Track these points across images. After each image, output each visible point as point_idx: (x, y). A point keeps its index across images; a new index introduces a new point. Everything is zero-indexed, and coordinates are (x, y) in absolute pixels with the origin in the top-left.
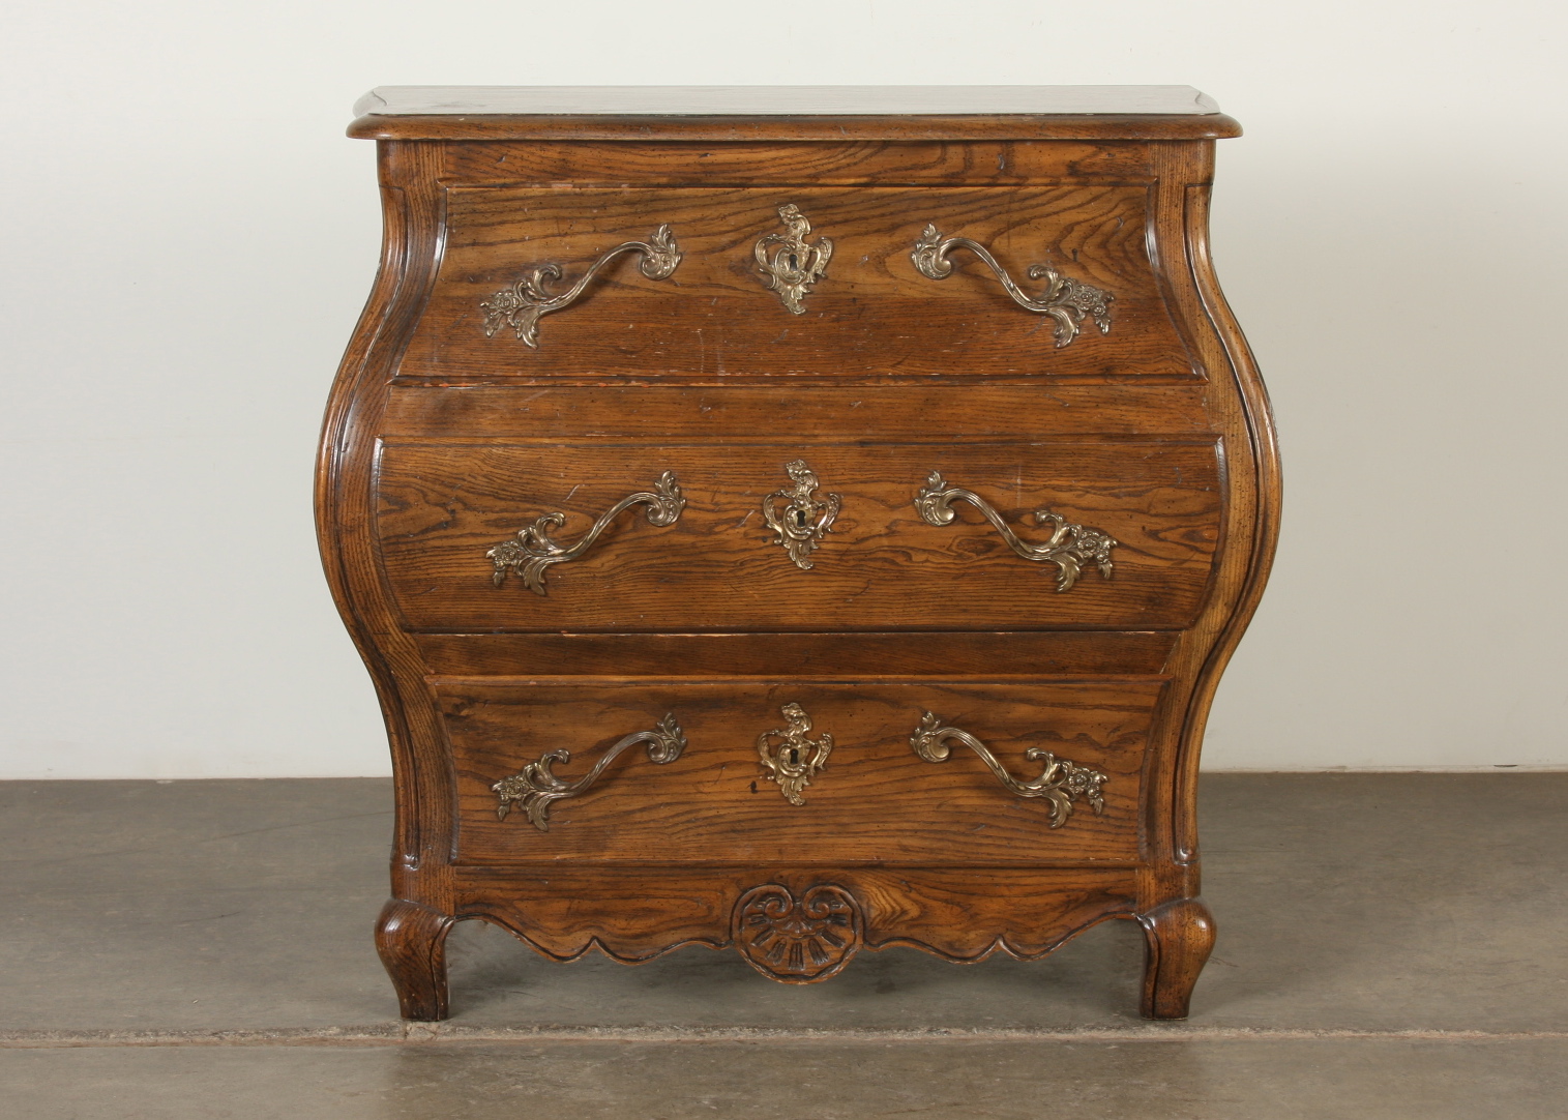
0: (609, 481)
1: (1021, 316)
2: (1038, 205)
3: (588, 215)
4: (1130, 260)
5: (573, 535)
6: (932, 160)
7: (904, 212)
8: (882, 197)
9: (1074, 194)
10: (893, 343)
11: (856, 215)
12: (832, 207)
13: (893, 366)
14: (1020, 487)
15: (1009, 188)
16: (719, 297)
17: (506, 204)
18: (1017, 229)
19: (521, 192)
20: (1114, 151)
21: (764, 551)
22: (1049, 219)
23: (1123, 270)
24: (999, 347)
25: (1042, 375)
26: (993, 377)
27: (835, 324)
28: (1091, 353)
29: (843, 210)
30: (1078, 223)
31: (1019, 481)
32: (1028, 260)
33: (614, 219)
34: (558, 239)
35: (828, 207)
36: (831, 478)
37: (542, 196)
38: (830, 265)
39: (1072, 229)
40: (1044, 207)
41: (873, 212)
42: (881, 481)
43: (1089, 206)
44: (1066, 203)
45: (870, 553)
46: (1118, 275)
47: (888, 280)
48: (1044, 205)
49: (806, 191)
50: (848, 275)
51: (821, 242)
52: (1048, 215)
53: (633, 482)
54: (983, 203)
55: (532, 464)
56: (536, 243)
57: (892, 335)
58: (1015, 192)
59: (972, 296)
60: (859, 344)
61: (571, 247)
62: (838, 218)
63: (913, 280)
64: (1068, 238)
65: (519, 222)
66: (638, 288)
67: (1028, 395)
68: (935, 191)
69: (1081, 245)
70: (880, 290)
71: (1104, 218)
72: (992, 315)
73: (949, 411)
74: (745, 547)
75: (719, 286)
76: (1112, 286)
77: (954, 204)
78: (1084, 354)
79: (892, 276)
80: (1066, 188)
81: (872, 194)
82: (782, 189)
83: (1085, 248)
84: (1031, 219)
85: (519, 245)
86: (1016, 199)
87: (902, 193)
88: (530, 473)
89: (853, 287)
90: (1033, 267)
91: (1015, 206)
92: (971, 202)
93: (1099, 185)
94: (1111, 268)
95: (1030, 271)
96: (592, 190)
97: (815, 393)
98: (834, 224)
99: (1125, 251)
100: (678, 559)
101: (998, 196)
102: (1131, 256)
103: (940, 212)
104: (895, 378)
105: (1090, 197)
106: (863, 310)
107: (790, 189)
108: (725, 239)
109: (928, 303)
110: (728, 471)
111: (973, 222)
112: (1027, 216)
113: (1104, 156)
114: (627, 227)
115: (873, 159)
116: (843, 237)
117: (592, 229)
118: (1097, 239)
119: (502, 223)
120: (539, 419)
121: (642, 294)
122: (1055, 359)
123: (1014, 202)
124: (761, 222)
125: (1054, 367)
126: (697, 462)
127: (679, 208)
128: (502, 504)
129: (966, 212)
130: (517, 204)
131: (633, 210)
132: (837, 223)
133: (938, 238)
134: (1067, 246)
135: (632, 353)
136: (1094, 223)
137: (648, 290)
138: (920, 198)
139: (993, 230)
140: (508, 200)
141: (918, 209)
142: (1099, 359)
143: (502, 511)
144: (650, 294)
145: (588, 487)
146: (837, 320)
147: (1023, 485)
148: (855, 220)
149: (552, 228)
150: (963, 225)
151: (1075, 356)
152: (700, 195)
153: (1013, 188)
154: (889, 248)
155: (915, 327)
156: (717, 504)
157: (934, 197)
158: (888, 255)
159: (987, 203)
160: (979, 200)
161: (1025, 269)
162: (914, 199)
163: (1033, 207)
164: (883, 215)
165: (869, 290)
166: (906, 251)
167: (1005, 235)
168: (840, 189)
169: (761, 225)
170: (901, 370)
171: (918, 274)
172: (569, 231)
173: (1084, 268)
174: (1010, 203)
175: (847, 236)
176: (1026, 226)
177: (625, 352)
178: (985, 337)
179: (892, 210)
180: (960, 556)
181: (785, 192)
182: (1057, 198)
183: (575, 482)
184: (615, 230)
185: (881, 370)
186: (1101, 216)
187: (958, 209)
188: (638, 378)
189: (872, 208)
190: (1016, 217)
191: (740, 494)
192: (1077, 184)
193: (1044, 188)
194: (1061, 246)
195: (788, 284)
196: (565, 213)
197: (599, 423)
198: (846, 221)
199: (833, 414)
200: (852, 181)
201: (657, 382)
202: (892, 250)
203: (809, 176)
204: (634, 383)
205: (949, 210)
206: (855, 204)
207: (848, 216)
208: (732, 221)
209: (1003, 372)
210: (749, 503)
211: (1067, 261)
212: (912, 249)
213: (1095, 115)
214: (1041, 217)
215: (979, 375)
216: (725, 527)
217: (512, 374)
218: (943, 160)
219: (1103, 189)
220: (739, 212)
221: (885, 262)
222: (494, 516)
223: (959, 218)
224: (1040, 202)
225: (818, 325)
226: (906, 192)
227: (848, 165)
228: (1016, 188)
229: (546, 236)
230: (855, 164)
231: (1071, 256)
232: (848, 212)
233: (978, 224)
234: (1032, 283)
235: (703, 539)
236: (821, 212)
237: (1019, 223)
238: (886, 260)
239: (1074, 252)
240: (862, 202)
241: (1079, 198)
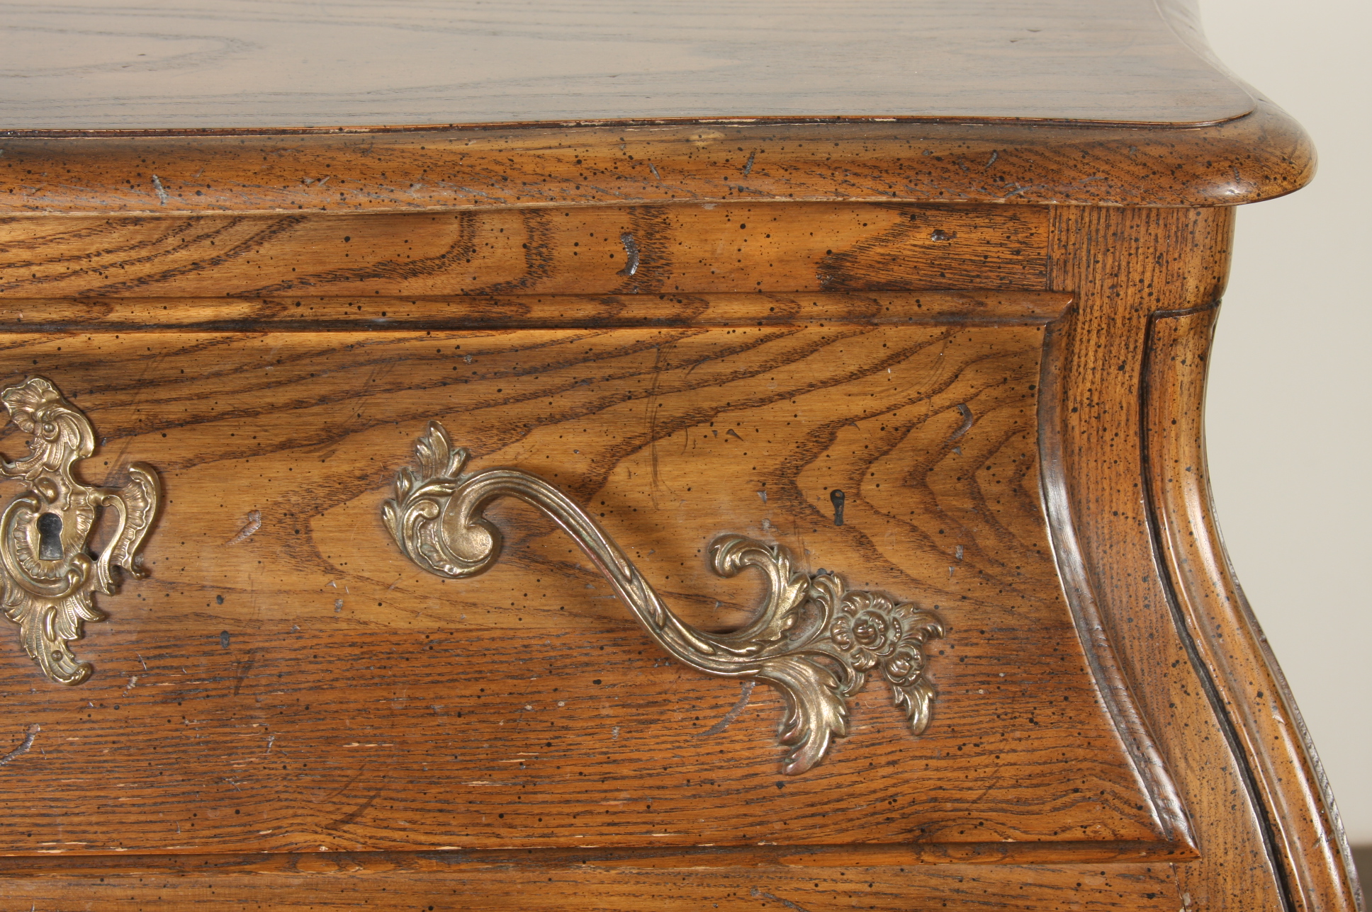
1: (686, 683)
2: (735, 376)
4: (991, 520)
6: (435, 251)
7: (358, 395)
8: (294, 356)
9: (838, 346)
10: (331, 762)
11: (223, 405)
12: (152, 383)
13: (333, 827)
15: (655, 331)
18: (679, 437)
20: (950, 223)
22: (767, 412)
23: (972, 548)
24: (626, 770)
25: (745, 845)
26: (608, 854)
27: (170, 710)
28: (879, 784)
29: (185, 391)
30: (850, 421)
32: (710, 521)
35: (142, 384)
38: (156, 539)
39: (832, 438)
40: (752, 381)
41: (269, 397)
43: (879, 376)
44: (815, 368)
46: (957, 562)
47: (320, 580)
48: (753, 374)
49: (73, 342)
50: (208, 566)
51: (128, 478)
52: (763, 402)
54: (582, 372)
57: (329, 741)
58: (671, 343)
59: (553, 624)
60: (239, 765)
62: (175, 411)
63: (390, 578)
64: (820, 461)
67: (706, 892)
68: (443, 340)
69: (857, 479)
70: (296, 608)
71: (921, 408)
72: (607, 678)
76: (939, 591)
77: (498, 375)
78: (860, 788)
79: (330, 569)
80: (814, 331)
81: (267, 350)
82: (6, 338)
83: (868, 487)
84: (717, 411)
86: (674, 362)
87: (350, 347)
89: (220, 599)
90: (722, 540)
91: (670, 378)
92: (546, 368)
93: (909, 320)
94: (938, 540)
95: (713, 553)
97: (119, 892)
98: (163, 427)
99: (977, 496)
101: (622, 352)
102: (993, 507)
103: (460, 395)
104: (339, 857)
105: (883, 354)
106: (248, 667)
107: (26, 336)
109: (431, 645)
111: (553, 420)
112: (706, 405)
113: (923, 236)
115: (267, 249)
116: (189, 464)
118: (899, 462)
122: (778, 801)
123: (668, 367)
125: (778, 826)
129: (535, 395)
132: (170, 425)
133: (455, 464)
134: (816, 482)
138: (402, 358)
139: (607, 441)
141: (397, 387)
142: (901, 801)
146: (177, 697)
148: (222, 416)
150: (528, 429)
151: (835, 794)
153: (664, 331)
154: (321, 492)
155: (393, 714)
157: (439, 356)
158: (319, 510)
159: (594, 371)
160: (570, 363)
161: (701, 545)
162: (386, 362)
163: (720, 381)
164: (299, 404)
165: (266, 608)
166: (369, 499)
167: (646, 452)
168: (172, 337)
170: (356, 836)
171: (403, 563)
173: (863, 542)
174: (657, 369)
175: (201, 459)
176: (704, 429)
178: (588, 742)
179: (323, 390)
181: (14, 345)
182: (790, 358)
185: (299, 838)
186: (912, 402)
187: (510, 388)
189: (268, 386)
190: (674, 406)
192: (846, 318)
193: (753, 332)
194: (801, 482)
195: (36, 595)
198: (196, 420)
200: (205, 313)
202: (329, 496)
203: (84, 298)
205: (483, 390)
206: (218, 374)
207: (202, 407)
209: (633, 840)
211: (817, 521)
212: (387, 493)
213: (901, 121)
214: (744, 405)
215: (568, 849)
218: (465, 250)
219: (919, 334)
221: (309, 531)
223: (513, 411)
224: (741, 367)
225: (122, 713)
226: (361, 344)
227: (196, 266)
228: (674, 332)
230: (215, 262)
231: (828, 510)
232: (201, 397)
233: (567, 425)
234: (717, 586)
236: (122, 397)
237: (682, 423)
238: (314, 523)
239: (837, 498)
240: (238, 370)
241: (853, 356)
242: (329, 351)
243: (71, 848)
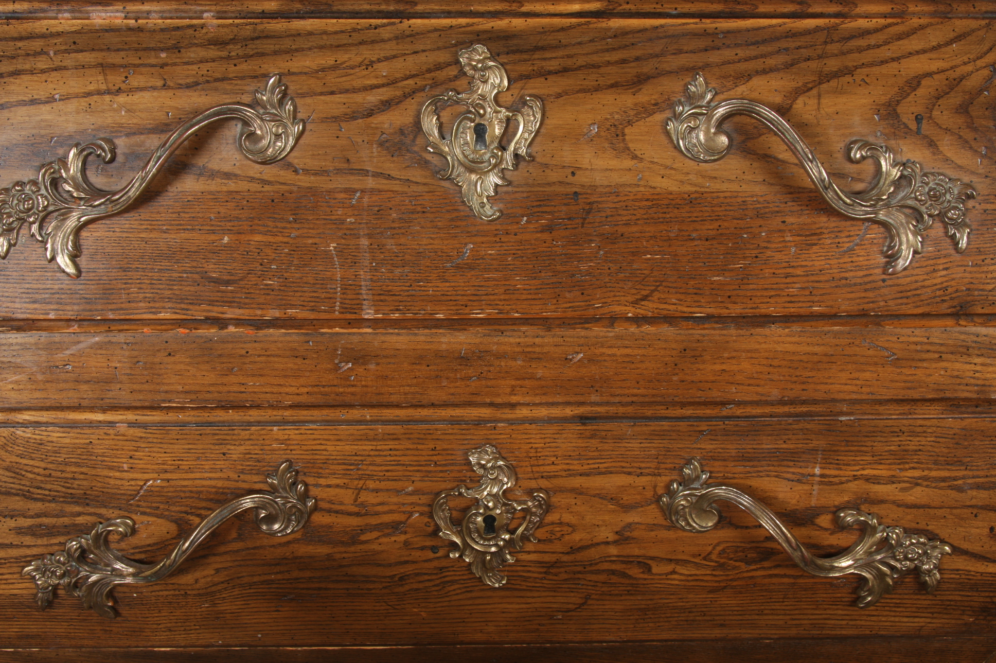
0: (198, 475)
1: (833, 223)
2: (869, 47)
3: (153, 61)
5: (149, 545)
7: (657, 56)
8: (624, 33)
9: (928, 30)
10: (635, 266)
11: (581, 61)
12: (543, 48)
13: (635, 303)
14: (818, 479)
15: (827, 20)
16: (363, 191)
17: (20, 44)
18: (833, 83)
19: (41, 26)
21: (436, 564)
22: (884, 69)
23: (992, 149)
24: (799, 272)
25: (863, 314)
26: (787, 319)
27: (546, 236)
28: (939, 280)
29: (560, 53)
30: (929, 75)
31: (817, 471)
32: (848, 131)
33: (195, 67)
34: (107, 98)
35: (537, 49)
36: (535, 469)
37: (76, 32)
38: (538, 139)
39: (919, 84)
40: (877, 51)
41: (608, 57)
42: (611, 473)
43: (949, 49)
44: (914, 44)
45: (591, 565)
47: (628, 163)
48: (879, 46)
49: (501, 24)
50: (567, 155)
51: (525, 103)
52: (883, 62)
53: (235, 476)
54: (783, 44)
55: (79, 451)
56: (72, 106)
57: (633, 254)
58: (835, 27)
59: (759, 189)
60: (584, 267)
61: (128, 111)
62: (553, 65)
63: (669, 163)
64: (911, 98)
65: (43, 71)
66: (236, 175)
67: (836, 341)
68: (708, 24)
69: (930, 108)
70: (616, 178)
71: (969, 68)
72: (790, 220)
73: (718, 367)
74: (406, 559)
75: (364, 173)
76: (973, 173)
77: (737, 45)
78: (927, 283)
79: (635, 157)
80: (915, 22)
81: (609, 29)
82: (463, 21)
83: (936, 113)
84: (856, 68)
85: (45, 108)
86: (836, 39)
87: (656, 28)
88: (77, 465)
89: (573, 174)
90: (855, 142)
91: (833, 48)
92: (764, 41)
93: (967, 17)
94: (973, 143)
95: (850, 150)
96: (155, 21)
97: (512, 340)
98: (545, 74)
100: (308, 574)
101: (807, 32)
103: (714, 57)
104: (638, 320)
105: (952, 35)
106: (589, 212)
107: (475, 20)
108: (372, 98)
109: (692, 201)
110: (378, 460)
111: (764, 72)
112: (850, 64)
114: (217, 80)
116: (559, 96)
117: (160, 83)
118: (955, 99)
119: (16, 73)
120: (88, 382)
121: (243, 186)
122: (883, 291)
123: (832, 41)
124: (429, 71)
125: (882, 304)
126: (329, 448)
127: (297, 50)
128: (37, 507)
129: (756, 58)
130: (37, 44)
131: (224, 54)
132: (550, 73)
133: (709, 96)
134: (908, 110)
135: (228, 283)
136: (952, 74)
137: (252, 179)
138: (684, 35)
139: (794, 84)
140: (21, 39)
141: (680, 52)
142: (950, 290)
143: (38, 516)
144: (255, 187)
145: (165, 484)
146: (549, 229)
147: (822, 476)
148: (579, 68)
149: (96, 82)
150: (750, 77)
151: (914, 286)
152: (330, 29)
153: (832, 20)
154: (632, 113)
155: (670, 239)
156: (362, 505)
157: (705, 33)
158: (630, 123)
159: (791, 44)
160: (778, 39)
161: (842, 145)
162: (675, 37)
163: (860, 50)
164: (624, 61)
165: (599, 179)
166: (659, 117)
167: (814, 92)
168: (557, 21)
169: (428, 76)
170: (649, 308)
171: (676, 154)
172: (123, 86)
173: (932, 144)
174: (826, 43)
175: (566, 93)
176: (848, 78)
177: (217, 281)
178: (778, 256)
179: (638, 53)
180: (721, 566)
181: (468, 25)
182: (900, 37)
183: (146, 476)
184: (197, 84)
185: (617, 309)
186: (965, 64)
187: (742, 53)
188: (238, 322)
189: (607, 50)
190: (833, 64)
191: (398, 492)
192: (933, 14)
193: (882, 21)
194: (899, 109)
195: (471, 171)
196: (115, 58)
197: (180, 388)
198: (565, 70)
199: (540, 373)
200: (576, 7)
201: (268, 327)
202: (636, 115)
204: (232, 329)
205: (728, 54)
206: (580, 43)
207: (569, 63)
208: (384, 69)
209: (802, 311)
210: (412, 504)
211: (908, 131)
212: (668, 114)
214: (872, 65)
215: (766, 316)
216: (375, 534)
217: (41, 317)
219: (973, 24)
220: (395, 57)
221: (624, 135)
222: (28, 522)
223: (743, 66)
224: (873, 42)
225: (519, 237)
226: (662, 26)
228: (837, 21)
229: (89, 94)
231: (913, 126)
232: (569, 56)
233: (772, 75)
234: (850, 168)
235: (343, 549)
236: (525, 56)
237: (836, 75)
238: (627, 131)
239: (919, 119)
240: (591, 41)
241: (935, 37)
242: (644, 30)
243: (489, 314)
